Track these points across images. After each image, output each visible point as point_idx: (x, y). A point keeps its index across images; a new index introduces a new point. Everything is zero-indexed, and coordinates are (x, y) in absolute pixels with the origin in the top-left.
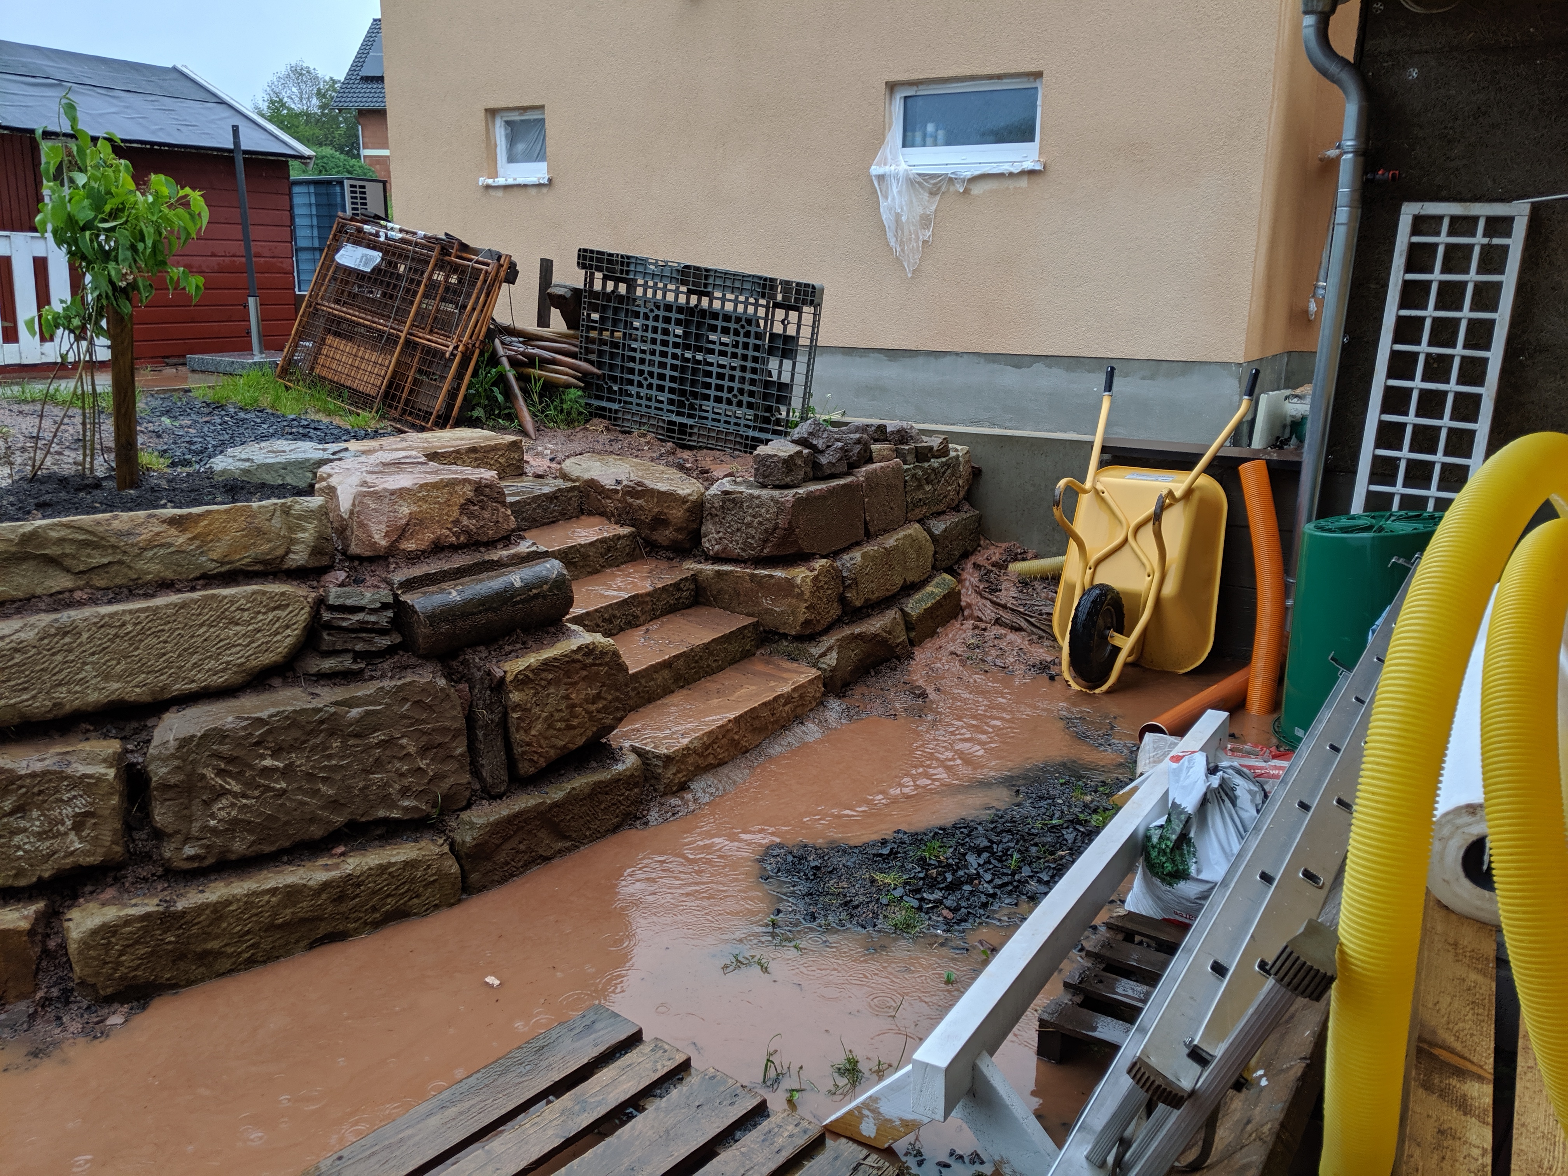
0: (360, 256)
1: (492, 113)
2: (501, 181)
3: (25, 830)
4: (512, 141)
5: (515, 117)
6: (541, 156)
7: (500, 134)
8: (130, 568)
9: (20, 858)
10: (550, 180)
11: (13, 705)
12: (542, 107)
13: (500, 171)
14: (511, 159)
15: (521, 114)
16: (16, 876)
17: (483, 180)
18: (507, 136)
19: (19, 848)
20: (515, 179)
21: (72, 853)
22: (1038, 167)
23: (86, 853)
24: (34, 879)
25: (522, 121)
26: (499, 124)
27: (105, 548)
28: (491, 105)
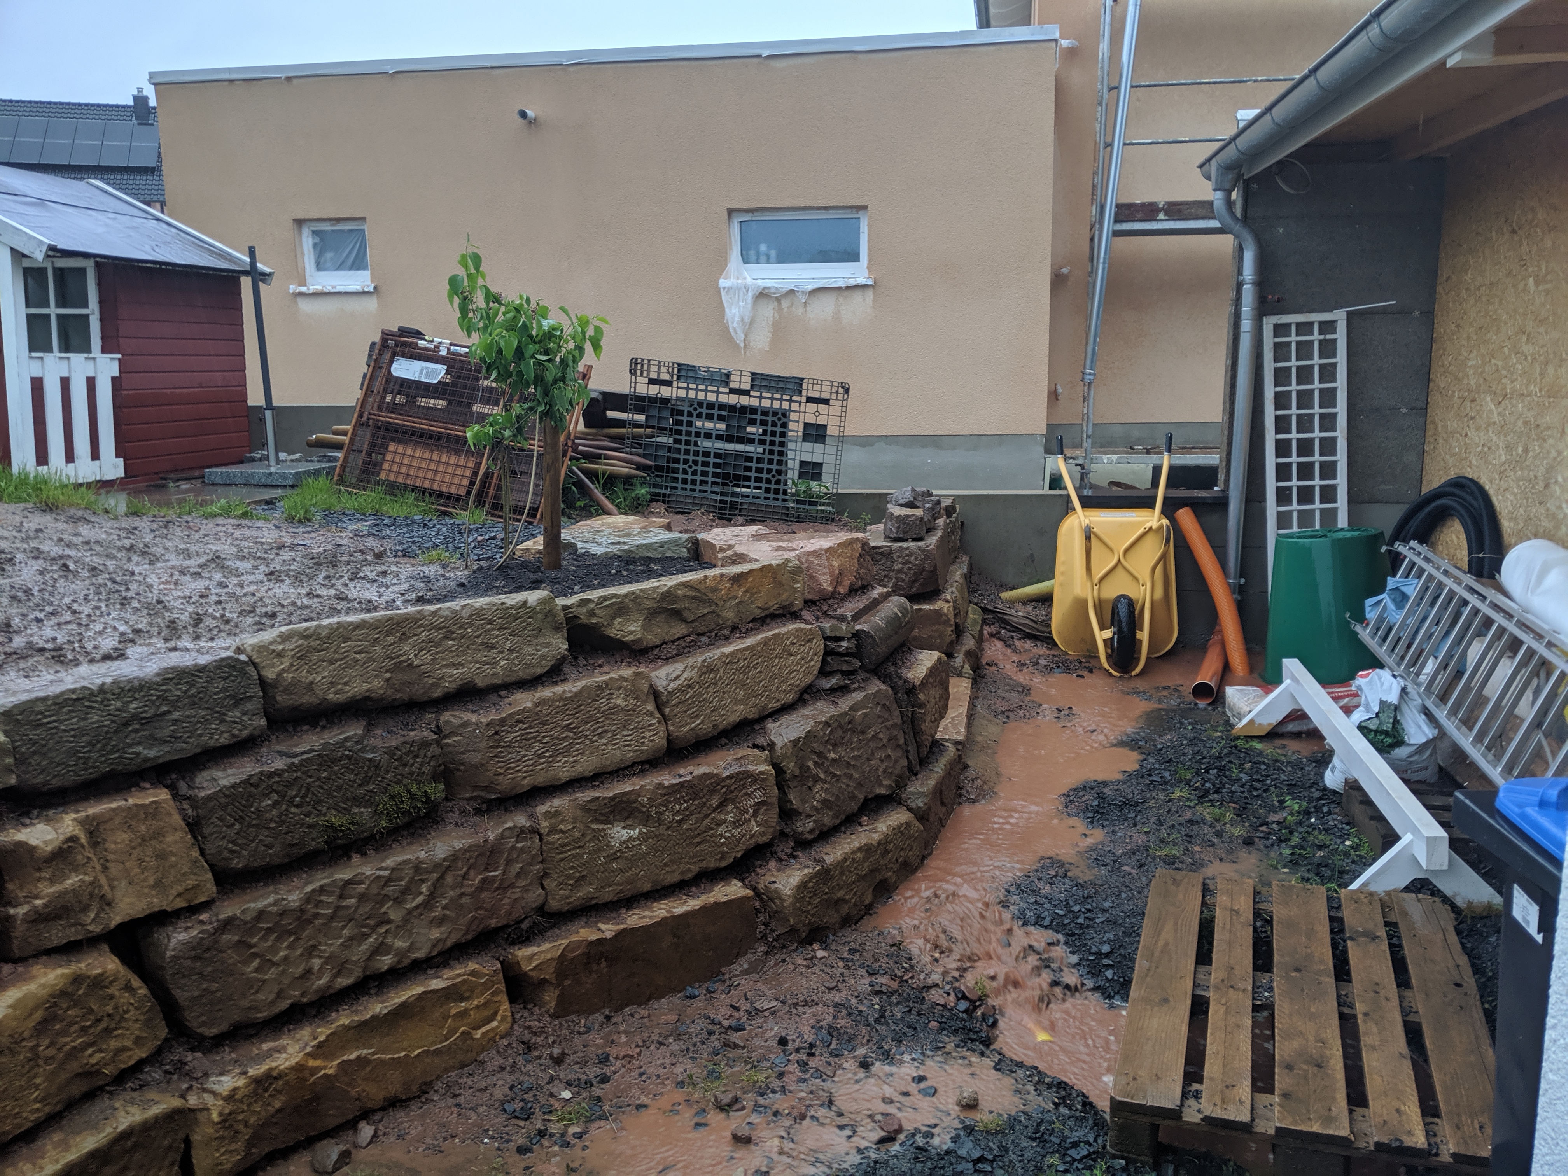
0: (419, 369)
1: (299, 223)
2: (312, 289)
3: (725, 821)
4: (320, 249)
5: (326, 227)
6: (358, 264)
7: (307, 241)
8: (718, 616)
9: (723, 844)
10: (375, 288)
11: (693, 729)
12: (363, 219)
13: (309, 280)
14: (319, 267)
15: (332, 225)
16: (721, 859)
17: (293, 288)
18: (315, 245)
19: (721, 836)
20: (334, 287)
21: (753, 835)
22: (870, 282)
23: (763, 834)
24: (732, 860)
25: (333, 231)
26: (306, 232)
27: (705, 602)
28: (300, 216)
